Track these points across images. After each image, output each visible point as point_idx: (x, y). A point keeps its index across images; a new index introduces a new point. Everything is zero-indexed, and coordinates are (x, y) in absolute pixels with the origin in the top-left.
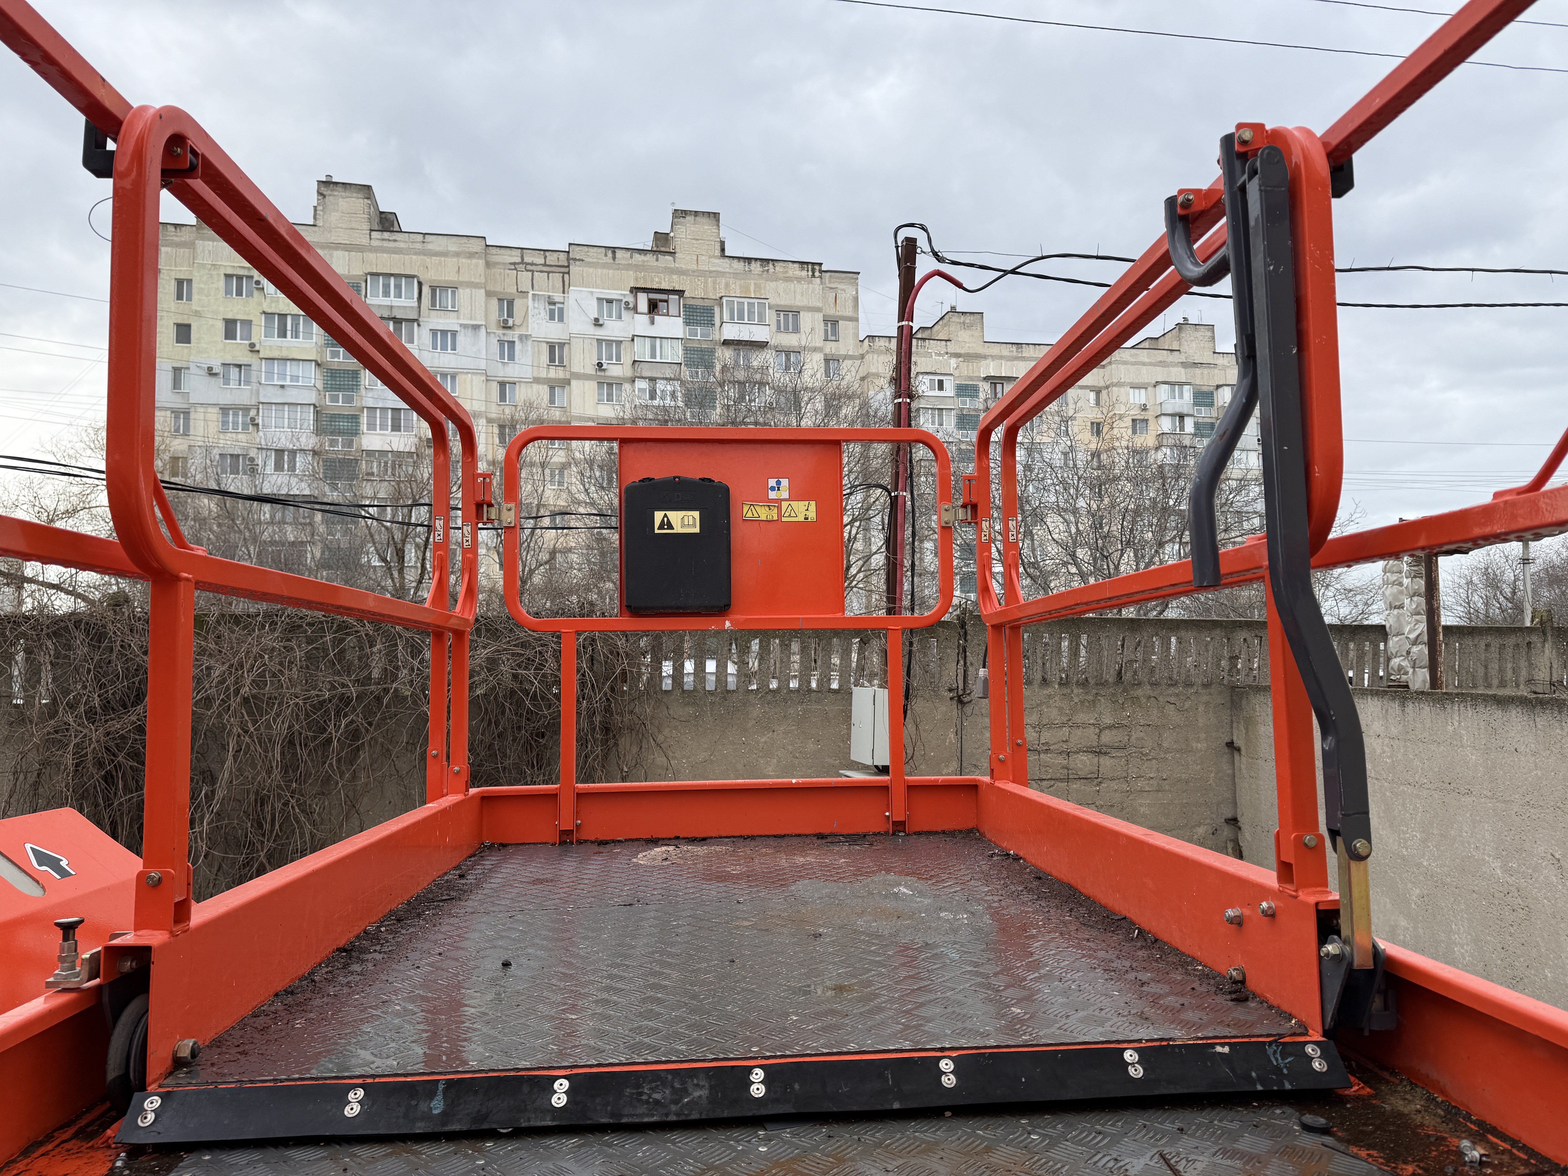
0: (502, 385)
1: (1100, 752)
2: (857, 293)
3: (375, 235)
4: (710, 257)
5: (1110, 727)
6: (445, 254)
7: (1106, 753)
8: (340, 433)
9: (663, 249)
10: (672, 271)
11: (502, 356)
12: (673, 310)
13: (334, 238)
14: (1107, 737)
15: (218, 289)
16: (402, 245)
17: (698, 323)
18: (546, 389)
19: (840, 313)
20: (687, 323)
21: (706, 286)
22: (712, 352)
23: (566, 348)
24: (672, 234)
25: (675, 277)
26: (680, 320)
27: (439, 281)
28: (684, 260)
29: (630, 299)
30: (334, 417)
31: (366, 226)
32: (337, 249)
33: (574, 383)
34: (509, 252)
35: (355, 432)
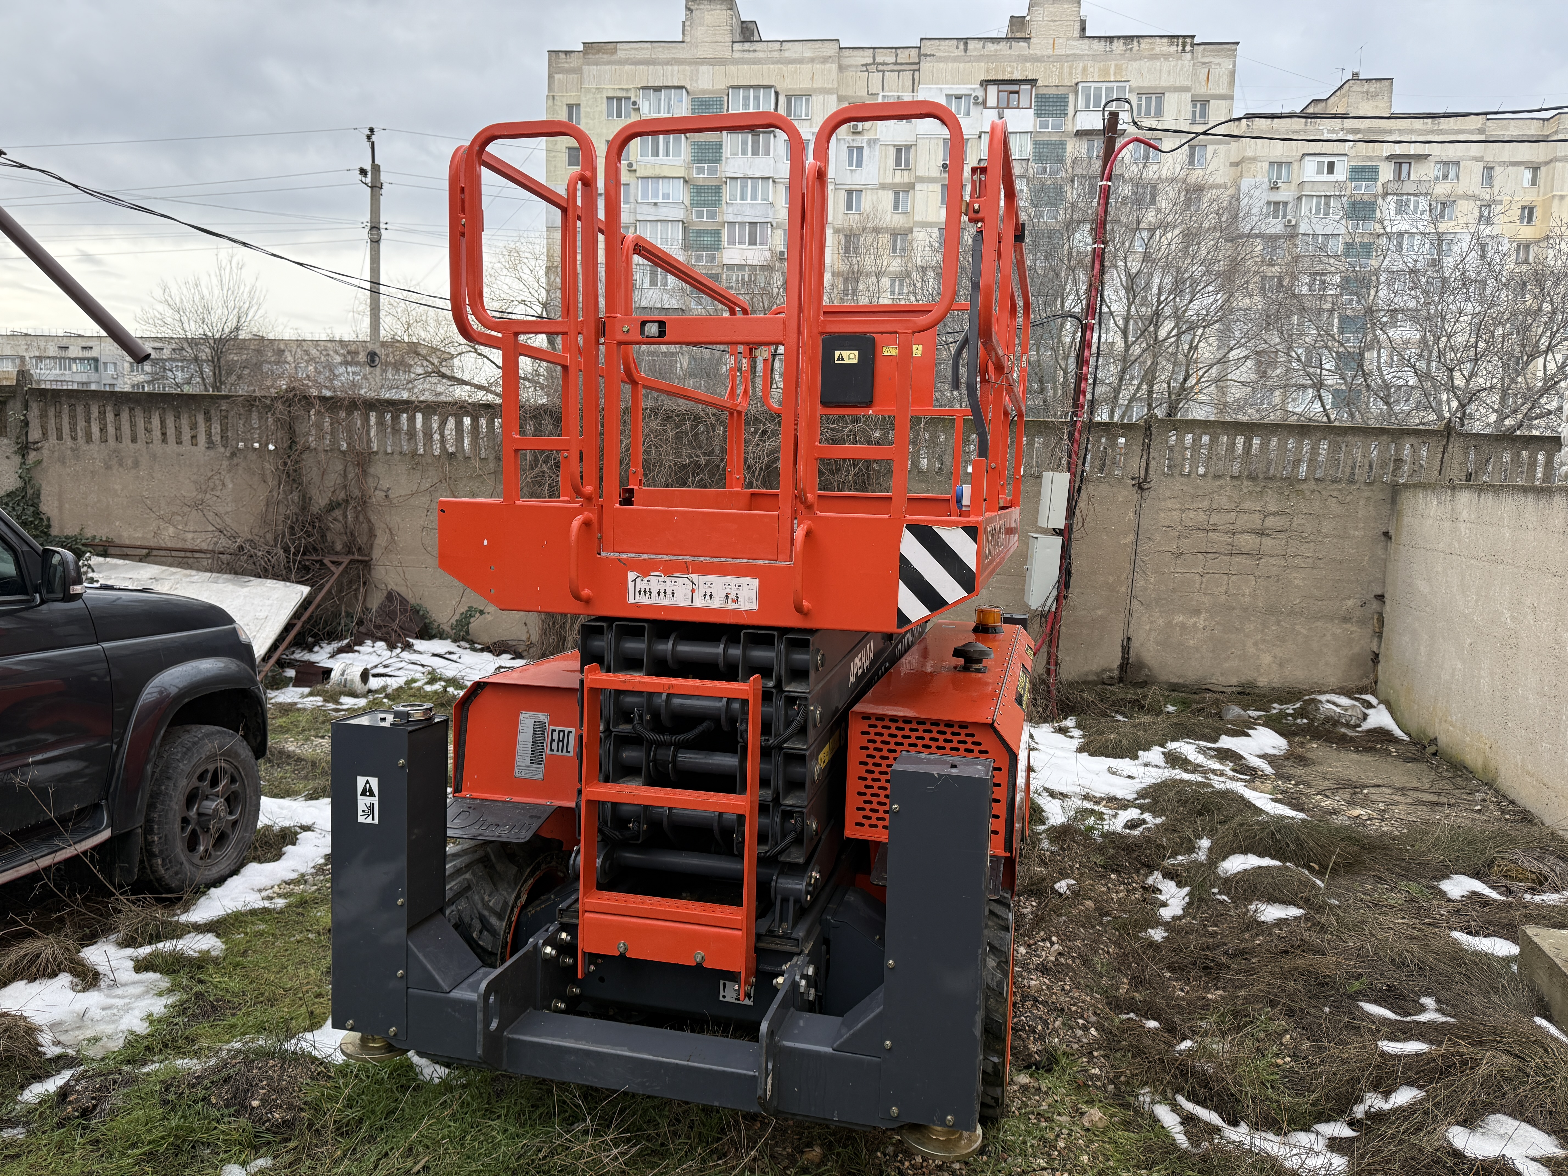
0: (850, 193)
1: (1262, 534)
2: (1234, 66)
3: (737, 46)
4: (1068, 39)
5: (1274, 514)
6: (800, 61)
7: (1267, 535)
8: (704, 248)
9: (1018, 35)
10: (1026, 59)
11: (850, 164)
12: (1024, 102)
13: (700, 54)
14: (1270, 522)
15: (601, 112)
16: (761, 55)
17: (1051, 115)
18: (890, 195)
19: (1213, 92)
20: (1038, 115)
21: (1061, 73)
22: (1062, 145)
23: (913, 149)
24: (1028, 18)
25: (1028, 65)
26: (1031, 112)
27: (794, 90)
28: (1040, 45)
29: (980, 93)
30: (699, 233)
31: (728, 39)
32: (702, 64)
33: (918, 186)
34: (861, 52)
35: (716, 247)
